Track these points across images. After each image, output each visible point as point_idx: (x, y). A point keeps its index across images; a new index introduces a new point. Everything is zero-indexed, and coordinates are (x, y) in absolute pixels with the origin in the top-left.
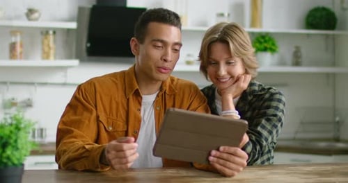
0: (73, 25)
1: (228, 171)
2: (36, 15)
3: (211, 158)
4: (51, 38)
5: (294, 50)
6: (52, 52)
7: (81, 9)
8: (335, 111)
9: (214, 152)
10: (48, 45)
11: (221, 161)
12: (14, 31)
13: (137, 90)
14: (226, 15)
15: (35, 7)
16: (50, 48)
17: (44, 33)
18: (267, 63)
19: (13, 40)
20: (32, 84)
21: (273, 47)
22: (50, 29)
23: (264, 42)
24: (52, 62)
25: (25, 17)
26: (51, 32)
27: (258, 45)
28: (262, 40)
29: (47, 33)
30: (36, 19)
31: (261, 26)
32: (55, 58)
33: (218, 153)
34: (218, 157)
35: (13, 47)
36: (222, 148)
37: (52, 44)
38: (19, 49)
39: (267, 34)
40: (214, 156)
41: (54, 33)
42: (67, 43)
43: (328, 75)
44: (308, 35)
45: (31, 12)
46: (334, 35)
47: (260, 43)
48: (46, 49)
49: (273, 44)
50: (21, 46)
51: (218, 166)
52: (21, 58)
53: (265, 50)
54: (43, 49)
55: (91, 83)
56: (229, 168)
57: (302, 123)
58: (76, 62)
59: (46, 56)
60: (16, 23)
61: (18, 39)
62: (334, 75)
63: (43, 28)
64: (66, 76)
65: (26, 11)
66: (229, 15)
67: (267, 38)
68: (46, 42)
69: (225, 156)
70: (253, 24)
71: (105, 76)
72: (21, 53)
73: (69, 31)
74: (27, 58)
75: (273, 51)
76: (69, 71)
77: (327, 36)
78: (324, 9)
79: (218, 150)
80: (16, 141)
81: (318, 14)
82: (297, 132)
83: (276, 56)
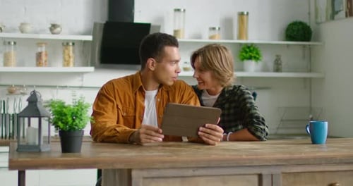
0: (90, 38)
1: (211, 141)
2: (58, 29)
3: (200, 133)
4: (71, 48)
5: (275, 58)
6: (72, 60)
7: (95, 24)
8: (311, 110)
9: (201, 129)
10: (69, 55)
11: (207, 135)
12: (40, 43)
13: (141, 86)
14: (217, 28)
15: (58, 23)
16: (70, 57)
17: (65, 44)
18: (252, 69)
19: (39, 50)
20: (55, 87)
21: (257, 56)
22: (70, 40)
23: (249, 52)
24: (72, 69)
25: (49, 32)
26: (71, 44)
27: (244, 54)
28: (248, 50)
29: (68, 44)
30: (58, 33)
31: (247, 39)
32: (74, 65)
33: (204, 129)
34: (204, 132)
35: (39, 56)
36: (207, 125)
37: (71, 54)
38: (44, 58)
39: (252, 44)
40: (202, 131)
41: (73, 44)
42: (83, 53)
43: (305, 79)
44: (288, 45)
45: (54, 26)
46: (309, 45)
47: (246, 52)
48: (67, 57)
49: (257, 54)
50: (46, 55)
51: (205, 139)
52: (46, 66)
53: (250, 58)
54: (64, 58)
55: (110, 83)
56: (213, 140)
57: (282, 120)
58: (92, 69)
59: (67, 64)
60: (42, 36)
61: (43, 49)
62: (310, 79)
63: (64, 40)
64: (82, 80)
65: (50, 26)
66: (219, 29)
67: (252, 49)
68: (66, 51)
69: (209, 131)
70: (240, 37)
71: (120, 79)
72: (45, 61)
73: (85, 42)
74: (50, 66)
75: (257, 59)
76: (85, 76)
77: (304, 46)
78: (301, 23)
79: (204, 126)
80: (81, 115)
81: (295, 28)
82: (278, 128)
83: (260, 63)
